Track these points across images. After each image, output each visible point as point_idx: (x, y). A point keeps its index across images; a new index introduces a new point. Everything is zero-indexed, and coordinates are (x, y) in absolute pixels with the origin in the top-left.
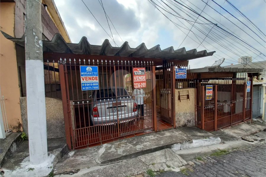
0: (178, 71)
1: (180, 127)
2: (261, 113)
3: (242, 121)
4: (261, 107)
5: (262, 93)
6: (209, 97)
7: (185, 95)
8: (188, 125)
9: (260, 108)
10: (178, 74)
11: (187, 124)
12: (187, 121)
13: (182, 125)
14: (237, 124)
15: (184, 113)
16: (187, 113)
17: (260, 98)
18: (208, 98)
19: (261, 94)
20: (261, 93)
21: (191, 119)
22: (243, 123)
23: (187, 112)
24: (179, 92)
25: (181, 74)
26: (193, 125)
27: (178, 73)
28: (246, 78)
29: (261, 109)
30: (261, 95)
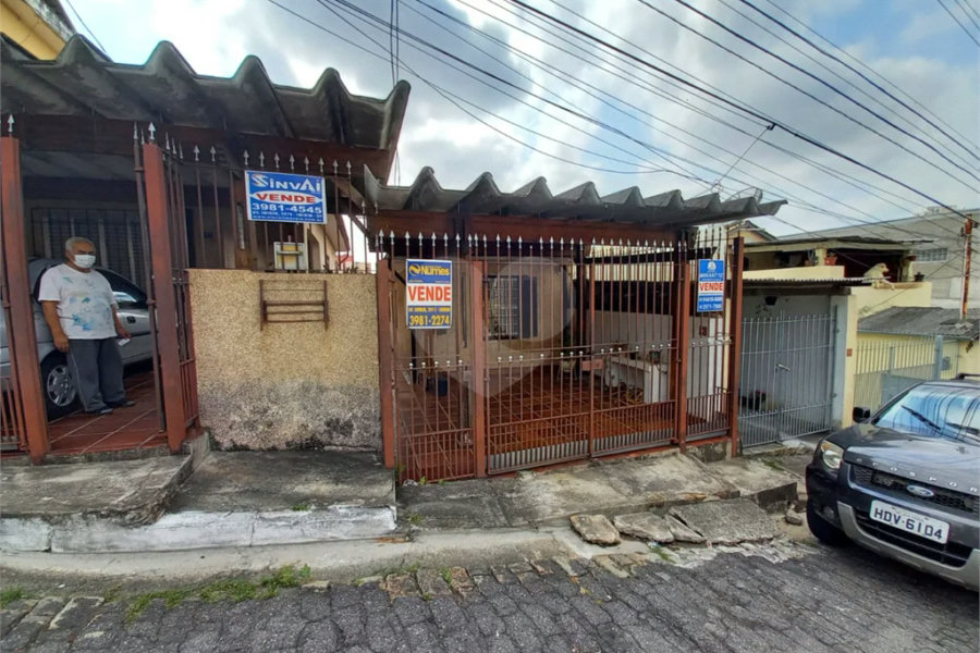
0: (261, 185)
1: (274, 449)
2: (836, 415)
3: (673, 444)
4: (837, 390)
5: (839, 327)
6: (430, 315)
7: (304, 299)
8: (330, 444)
9: (833, 396)
10: (267, 200)
11: (324, 438)
12: (328, 424)
13: (288, 444)
14: (633, 456)
15: (305, 389)
16: (322, 390)
17: (834, 348)
18: (418, 320)
19: (835, 331)
20: (835, 326)
21: (355, 416)
22: (674, 454)
23: (327, 384)
24: (261, 283)
25: (286, 202)
26: (365, 446)
27: (262, 194)
28: (715, 249)
29: (835, 400)
30: (838, 335)
